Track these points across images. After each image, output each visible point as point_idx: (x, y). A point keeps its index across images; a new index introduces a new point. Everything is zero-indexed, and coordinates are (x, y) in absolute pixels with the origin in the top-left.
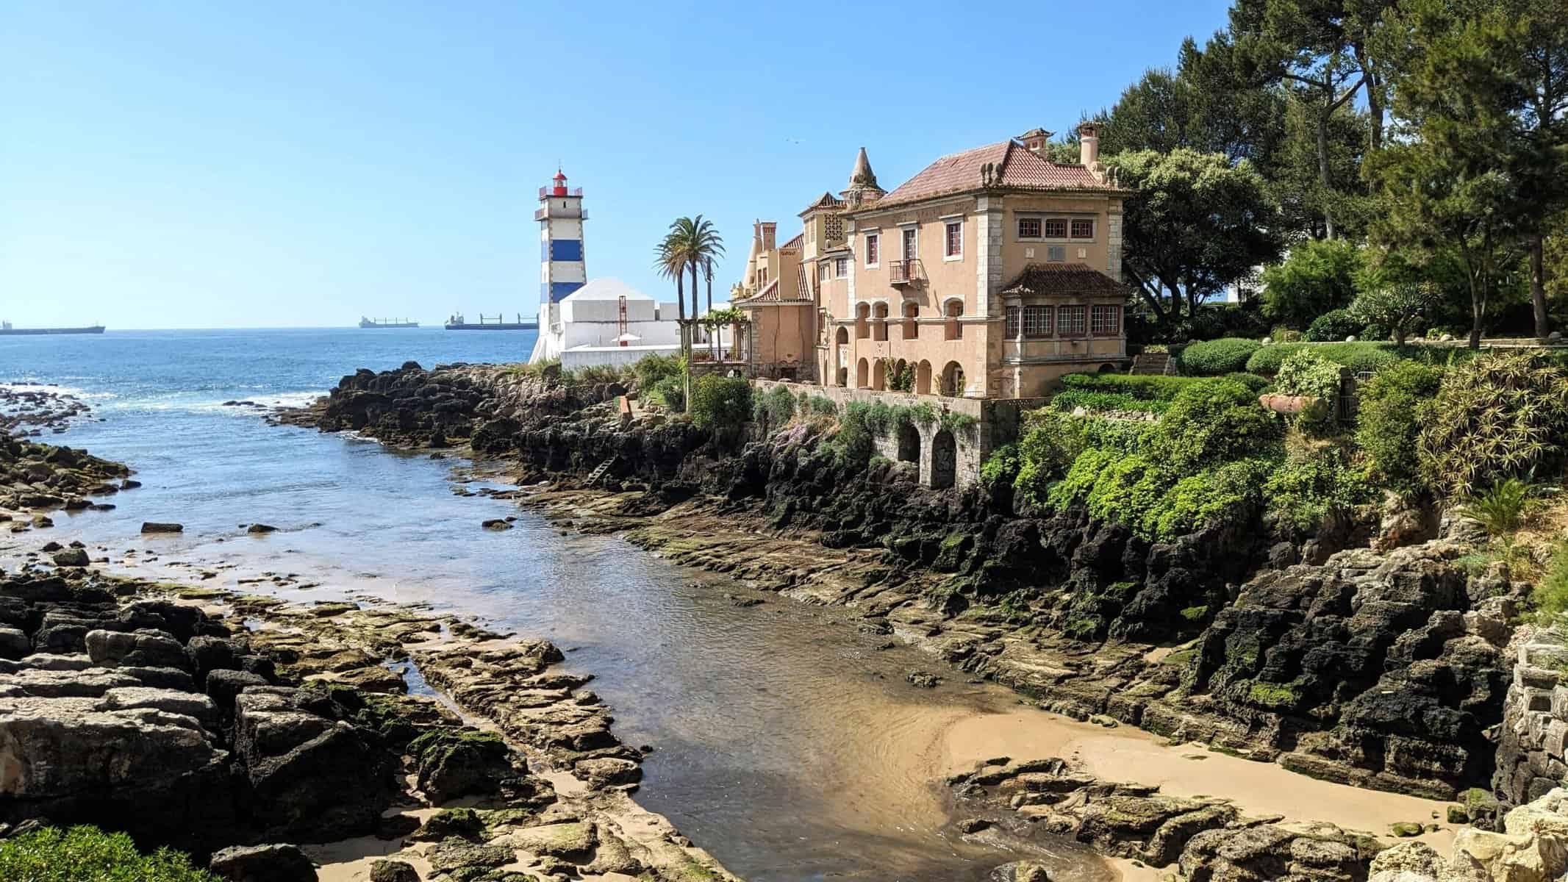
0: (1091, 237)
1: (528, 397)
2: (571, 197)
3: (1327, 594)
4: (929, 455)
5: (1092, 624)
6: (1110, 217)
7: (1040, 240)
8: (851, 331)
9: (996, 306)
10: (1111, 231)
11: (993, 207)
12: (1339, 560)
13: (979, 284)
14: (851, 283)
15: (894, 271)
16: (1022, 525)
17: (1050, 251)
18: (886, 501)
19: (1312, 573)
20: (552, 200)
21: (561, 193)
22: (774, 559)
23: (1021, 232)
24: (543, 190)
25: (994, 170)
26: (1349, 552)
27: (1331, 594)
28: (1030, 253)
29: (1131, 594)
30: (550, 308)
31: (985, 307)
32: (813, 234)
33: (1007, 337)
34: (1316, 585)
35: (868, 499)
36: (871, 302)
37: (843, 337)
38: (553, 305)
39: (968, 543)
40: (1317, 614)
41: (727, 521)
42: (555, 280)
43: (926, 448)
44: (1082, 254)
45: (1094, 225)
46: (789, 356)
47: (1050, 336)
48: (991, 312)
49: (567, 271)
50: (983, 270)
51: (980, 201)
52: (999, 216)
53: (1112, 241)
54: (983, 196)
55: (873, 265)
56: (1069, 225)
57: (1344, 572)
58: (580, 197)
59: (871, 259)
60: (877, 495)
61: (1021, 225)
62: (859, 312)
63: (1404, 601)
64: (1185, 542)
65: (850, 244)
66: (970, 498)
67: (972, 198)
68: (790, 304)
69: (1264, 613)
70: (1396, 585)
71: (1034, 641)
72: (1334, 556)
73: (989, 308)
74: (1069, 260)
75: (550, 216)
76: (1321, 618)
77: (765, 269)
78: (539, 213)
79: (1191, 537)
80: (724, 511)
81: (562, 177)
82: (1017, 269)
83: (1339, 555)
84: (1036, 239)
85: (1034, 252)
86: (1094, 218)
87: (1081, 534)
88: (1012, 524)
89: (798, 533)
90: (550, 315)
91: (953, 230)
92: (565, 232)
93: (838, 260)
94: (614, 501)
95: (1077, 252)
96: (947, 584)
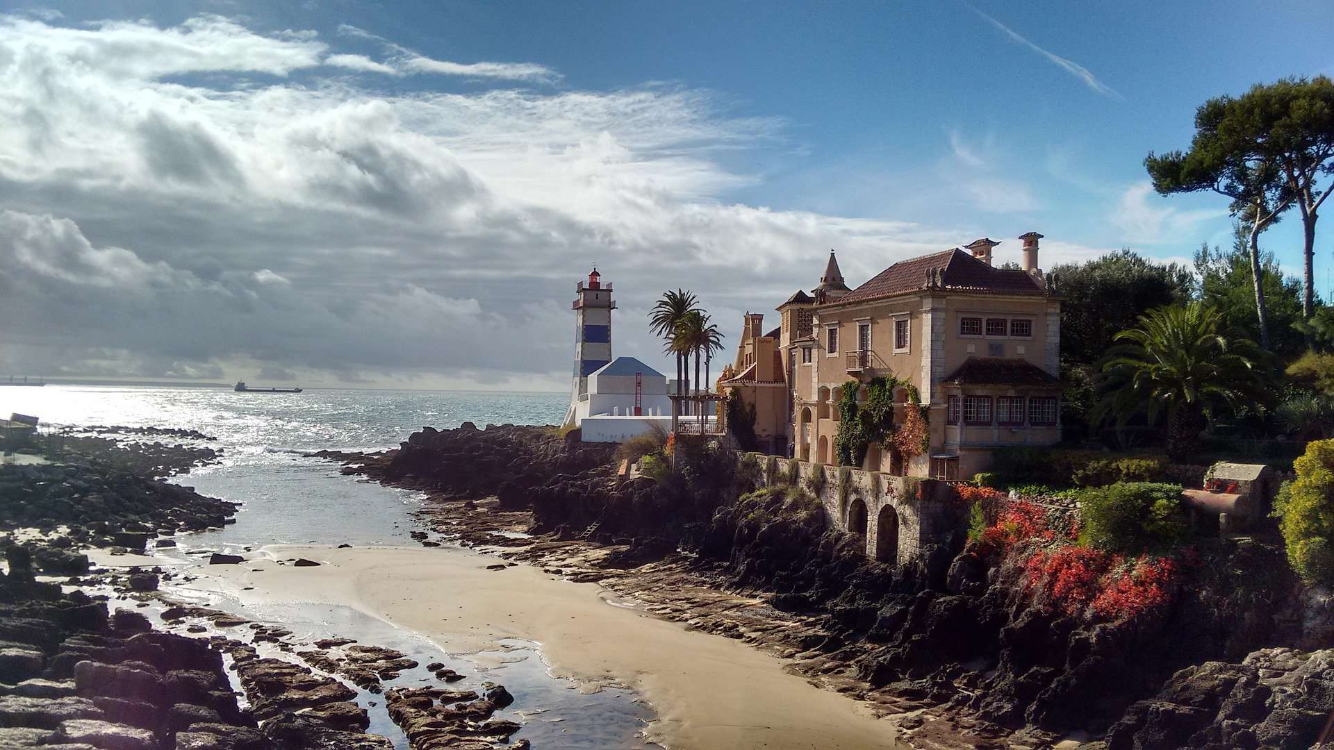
0: (1030, 335)
1: (553, 456)
2: (602, 290)
3: (1239, 696)
4: (875, 528)
5: (1008, 707)
6: (1049, 318)
7: (980, 337)
8: (814, 412)
9: (938, 395)
10: (1049, 329)
11: (936, 306)
12: (1258, 659)
13: (923, 374)
14: (814, 369)
15: (850, 361)
16: (951, 601)
17: (991, 346)
18: (835, 568)
19: (1227, 670)
20: (587, 292)
21: (595, 286)
22: (727, 616)
23: (963, 329)
24: (580, 284)
25: (938, 275)
26: (1268, 651)
27: (1243, 696)
28: (971, 349)
29: (1048, 678)
30: (581, 381)
31: (929, 395)
32: (787, 326)
33: (949, 423)
34: (1229, 684)
35: (819, 565)
36: (831, 386)
37: (807, 416)
38: (583, 378)
39: (902, 615)
40: (1227, 717)
41: (695, 576)
42: (585, 359)
43: (872, 521)
44: (1021, 350)
45: (1033, 324)
46: (764, 430)
47: (989, 424)
48: (932, 400)
49: (596, 350)
50: (926, 361)
51: (925, 301)
52: (942, 315)
53: (1050, 339)
54: (927, 297)
55: (836, 354)
56: (1009, 325)
57: (1261, 673)
58: (611, 291)
59: (832, 350)
60: (828, 562)
61: (963, 324)
62: (821, 394)
63: (1317, 710)
64: (1103, 630)
65: (814, 335)
66: (910, 569)
67: (919, 299)
68: (765, 385)
69: (1173, 711)
70: (1310, 693)
71: (951, 720)
72: (1251, 655)
73: (932, 396)
74: (1008, 355)
75: (585, 305)
76: (1231, 721)
77: (751, 354)
78: (576, 303)
79: (1110, 626)
80: (695, 566)
81: (595, 274)
82: (958, 361)
83: (1257, 654)
84: (976, 336)
85: (975, 347)
86: (1033, 319)
87: (1008, 614)
88: (942, 600)
89: (754, 593)
90: (580, 386)
91: (901, 326)
92: (596, 319)
93: (804, 349)
94: (601, 553)
95: (1017, 349)
96: (877, 653)
